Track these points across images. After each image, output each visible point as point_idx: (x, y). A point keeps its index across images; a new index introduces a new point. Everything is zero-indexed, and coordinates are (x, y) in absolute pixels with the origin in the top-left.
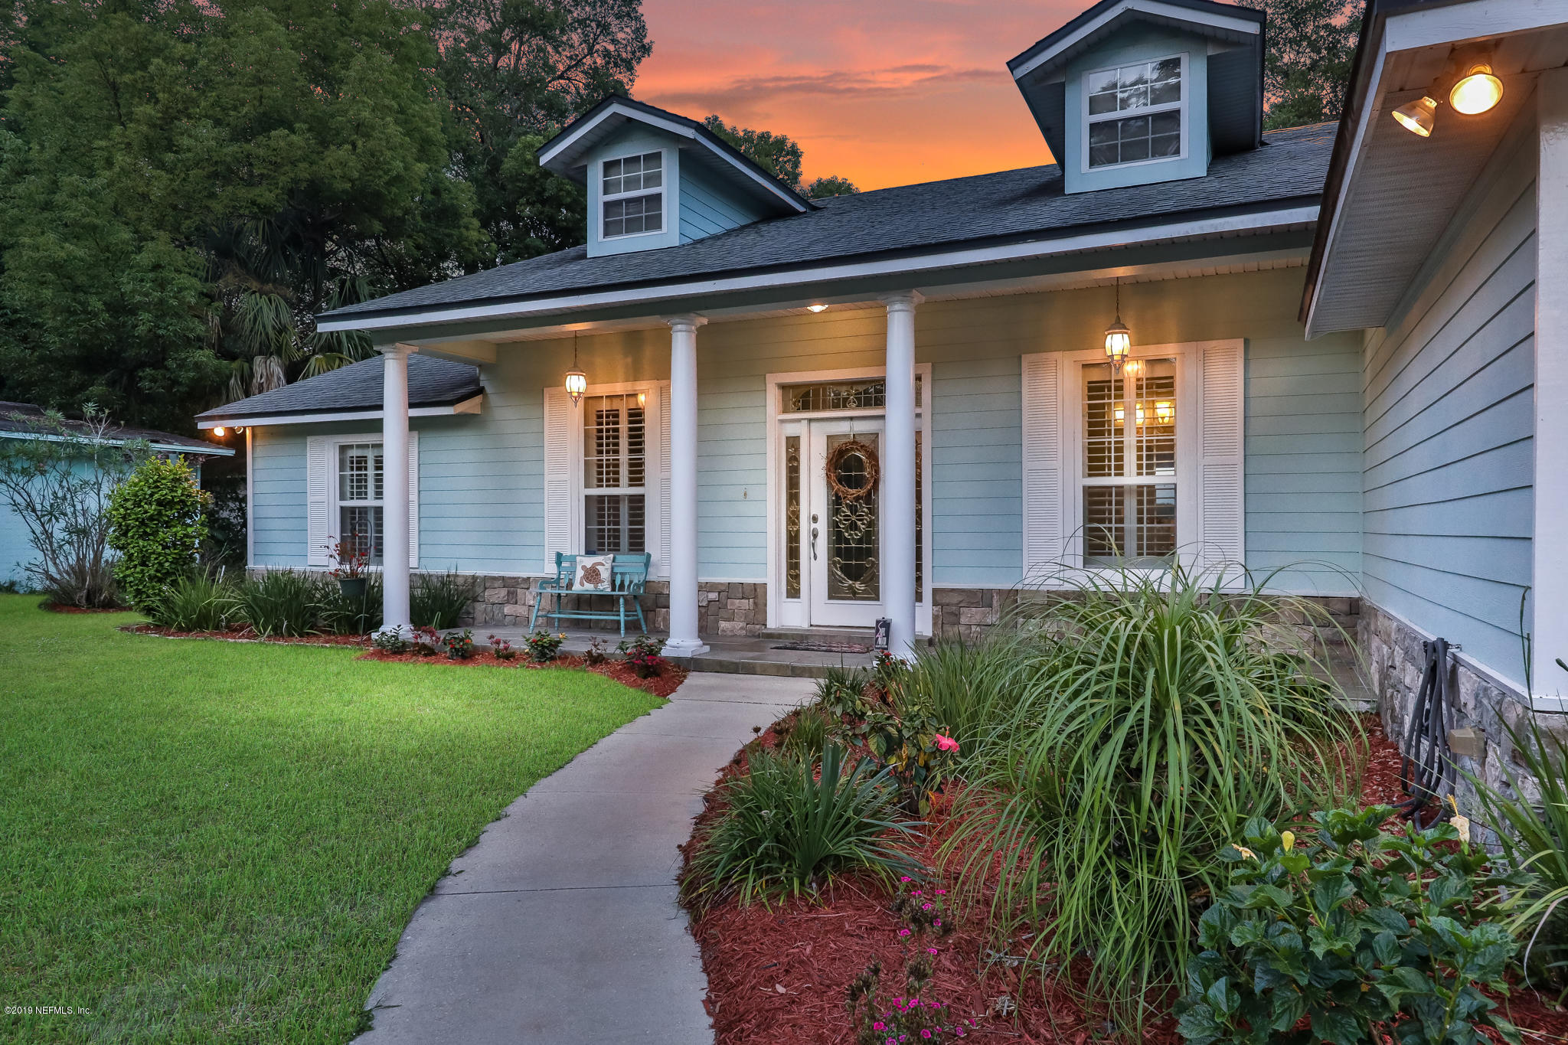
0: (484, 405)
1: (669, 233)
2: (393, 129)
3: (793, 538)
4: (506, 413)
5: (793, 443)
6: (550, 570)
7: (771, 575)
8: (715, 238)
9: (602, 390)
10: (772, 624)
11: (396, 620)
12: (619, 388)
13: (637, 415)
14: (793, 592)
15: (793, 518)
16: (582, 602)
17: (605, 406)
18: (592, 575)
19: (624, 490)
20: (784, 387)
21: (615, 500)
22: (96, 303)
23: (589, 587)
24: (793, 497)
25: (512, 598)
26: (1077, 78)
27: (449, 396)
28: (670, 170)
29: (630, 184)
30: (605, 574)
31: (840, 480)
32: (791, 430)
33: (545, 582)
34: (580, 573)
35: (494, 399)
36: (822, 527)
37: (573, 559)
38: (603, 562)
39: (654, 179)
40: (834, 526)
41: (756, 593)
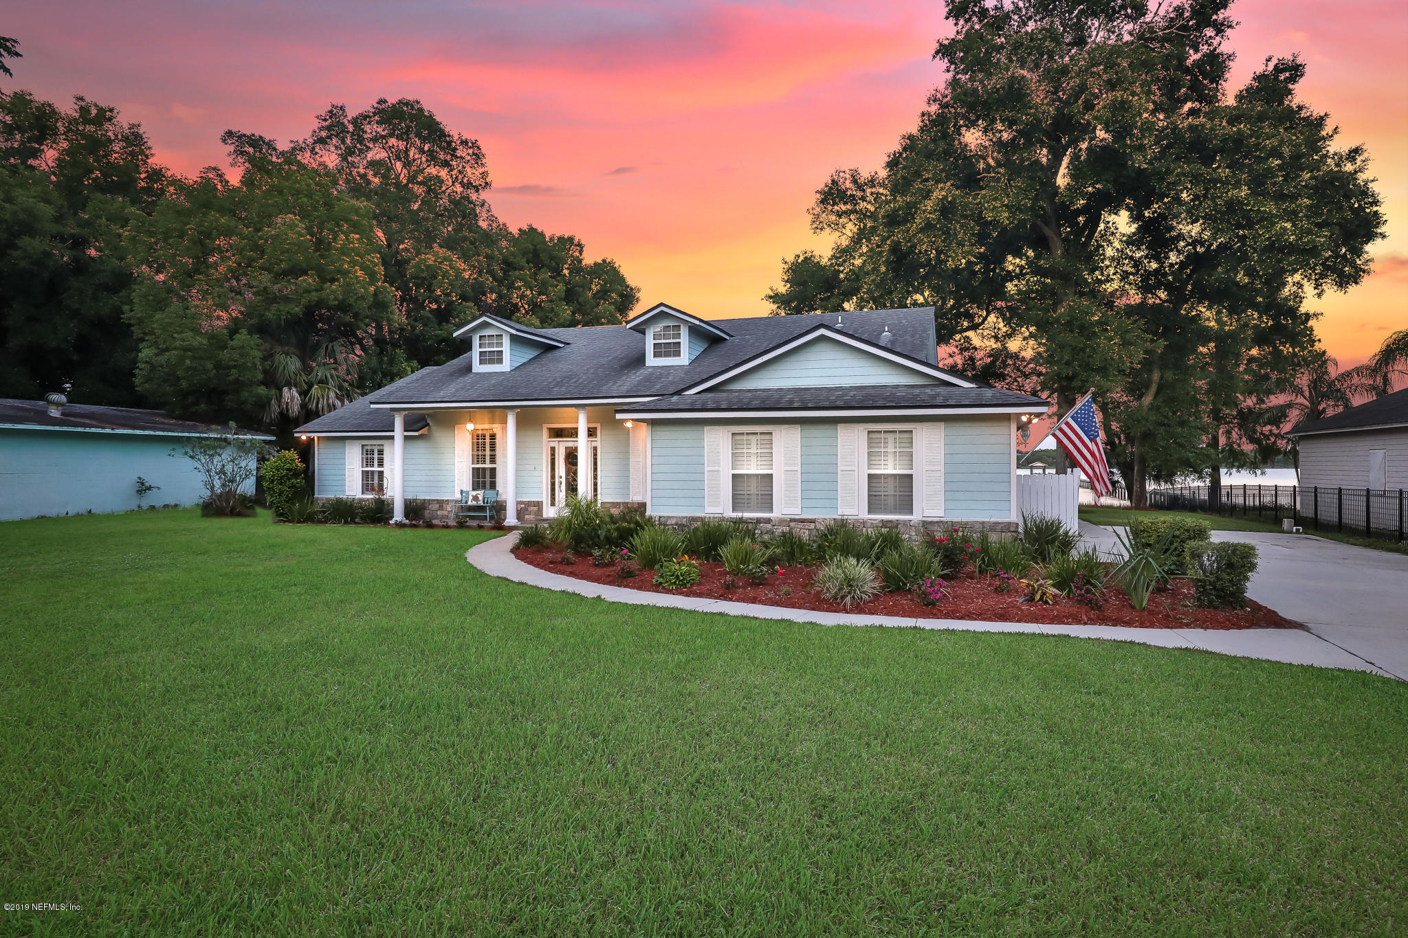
0: (429, 430)
1: (506, 366)
2: (359, 273)
3: (553, 484)
4: (439, 435)
5: (553, 449)
6: (458, 496)
7: (545, 498)
8: (523, 364)
9: (479, 427)
10: (545, 516)
11: (398, 515)
12: (486, 426)
13: (493, 437)
14: (553, 504)
15: (553, 477)
16: (471, 508)
17: (480, 432)
18: (475, 498)
19: (488, 465)
20: (550, 429)
21: (484, 469)
22: (209, 366)
23: (474, 503)
24: (553, 469)
25: (441, 508)
26: (649, 327)
27: (415, 428)
28: (506, 341)
29: (490, 345)
30: (481, 498)
31: (570, 463)
32: (552, 444)
33: (456, 501)
34: (471, 498)
35: (434, 428)
36: (563, 480)
37: (467, 493)
38: (480, 494)
39: (501, 344)
40: (567, 479)
41: (539, 505)
